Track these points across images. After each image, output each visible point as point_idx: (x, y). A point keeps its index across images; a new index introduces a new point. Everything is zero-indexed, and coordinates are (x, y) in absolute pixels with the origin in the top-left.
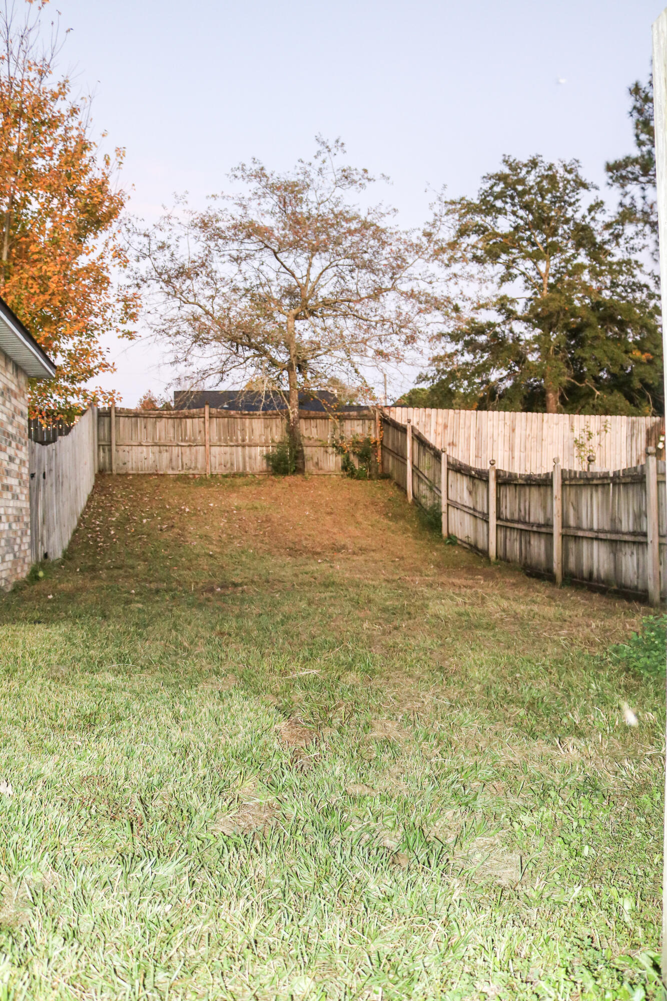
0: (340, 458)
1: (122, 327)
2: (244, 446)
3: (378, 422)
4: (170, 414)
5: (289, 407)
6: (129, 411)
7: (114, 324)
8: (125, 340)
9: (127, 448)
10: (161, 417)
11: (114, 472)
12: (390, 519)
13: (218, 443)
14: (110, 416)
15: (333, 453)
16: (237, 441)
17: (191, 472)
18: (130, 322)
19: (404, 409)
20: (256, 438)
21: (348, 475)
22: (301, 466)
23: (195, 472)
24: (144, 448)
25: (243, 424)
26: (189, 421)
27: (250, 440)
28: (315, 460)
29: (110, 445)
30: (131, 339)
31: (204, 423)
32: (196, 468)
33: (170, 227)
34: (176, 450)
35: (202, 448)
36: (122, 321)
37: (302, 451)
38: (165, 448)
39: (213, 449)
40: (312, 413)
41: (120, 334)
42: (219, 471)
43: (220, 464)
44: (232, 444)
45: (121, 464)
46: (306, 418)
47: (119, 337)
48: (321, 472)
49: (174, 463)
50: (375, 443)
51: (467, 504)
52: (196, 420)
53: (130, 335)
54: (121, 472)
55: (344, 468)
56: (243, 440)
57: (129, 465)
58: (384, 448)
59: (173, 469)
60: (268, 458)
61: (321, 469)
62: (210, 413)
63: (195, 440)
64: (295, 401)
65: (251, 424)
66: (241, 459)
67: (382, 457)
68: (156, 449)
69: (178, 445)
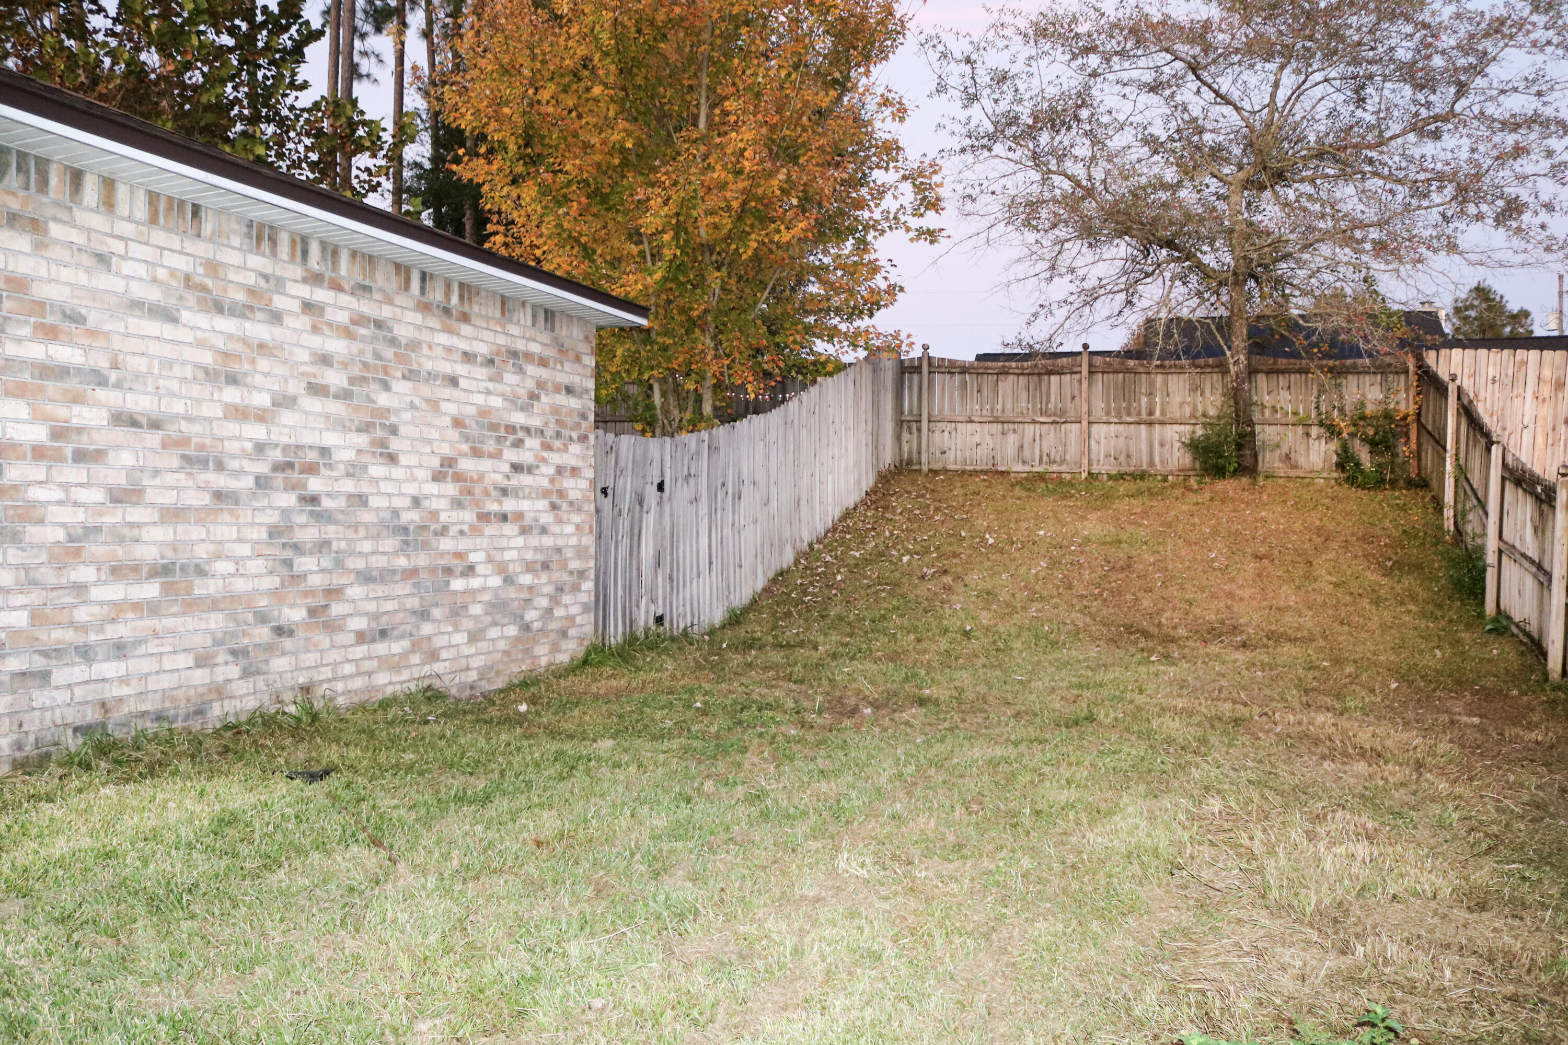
0: (1334, 445)
1: (914, 223)
2: (1150, 424)
3: (1413, 378)
4: (1022, 368)
5: (1228, 353)
6: (952, 363)
7: (903, 218)
8: (923, 244)
9: (950, 427)
10: (1007, 373)
11: (925, 468)
12: (1388, 573)
13: (1105, 419)
14: (920, 373)
15: (1319, 437)
16: (1139, 414)
17: (1055, 468)
18: (931, 214)
19: (1469, 353)
20: (1174, 411)
21: (1347, 480)
22: (1248, 462)
23: (1063, 468)
24: (976, 427)
25: (1152, 384)
26: (1054, 379)
27: (1163, 413)
28: (1285, 449)
29: (919, 421)
30: (932, 242)
31: (1080, 382)
32: (1063, 461)
33: (1006, 43)
34: (1029, 429)
35: (1075, 427)
36: (916, 213)
37: (1253, 434)
38: (1011, 426)
39: (1095, 428)
40: (1282, 362)
41: (912, 234)
42: (1104, 467)
43: (1108, 456)
44: (1129, 419)
45: (938, 454)
46: (1269, 373)
47: (912, 240)
48: (1293, 473)
49: (1027, 454)
50: (1405, 418)
51: (1530, 553)
52: (1066, 378)
53: (931, 235)
54: (935, 467)
55: (1340, 466)
56: (1151, 413)
57: (951, 456)
58: (1421, 427)
59: (1024, 462)
60: (1194, 446)
61: (1295, 467)
62: (1090, 365)
63: (1063, 412)
64: (1240, 340)
65: (1166, 383)
66: (1144, 447)
67: (1419, 445)
68: (997, 428)
69: (1034, 422)
